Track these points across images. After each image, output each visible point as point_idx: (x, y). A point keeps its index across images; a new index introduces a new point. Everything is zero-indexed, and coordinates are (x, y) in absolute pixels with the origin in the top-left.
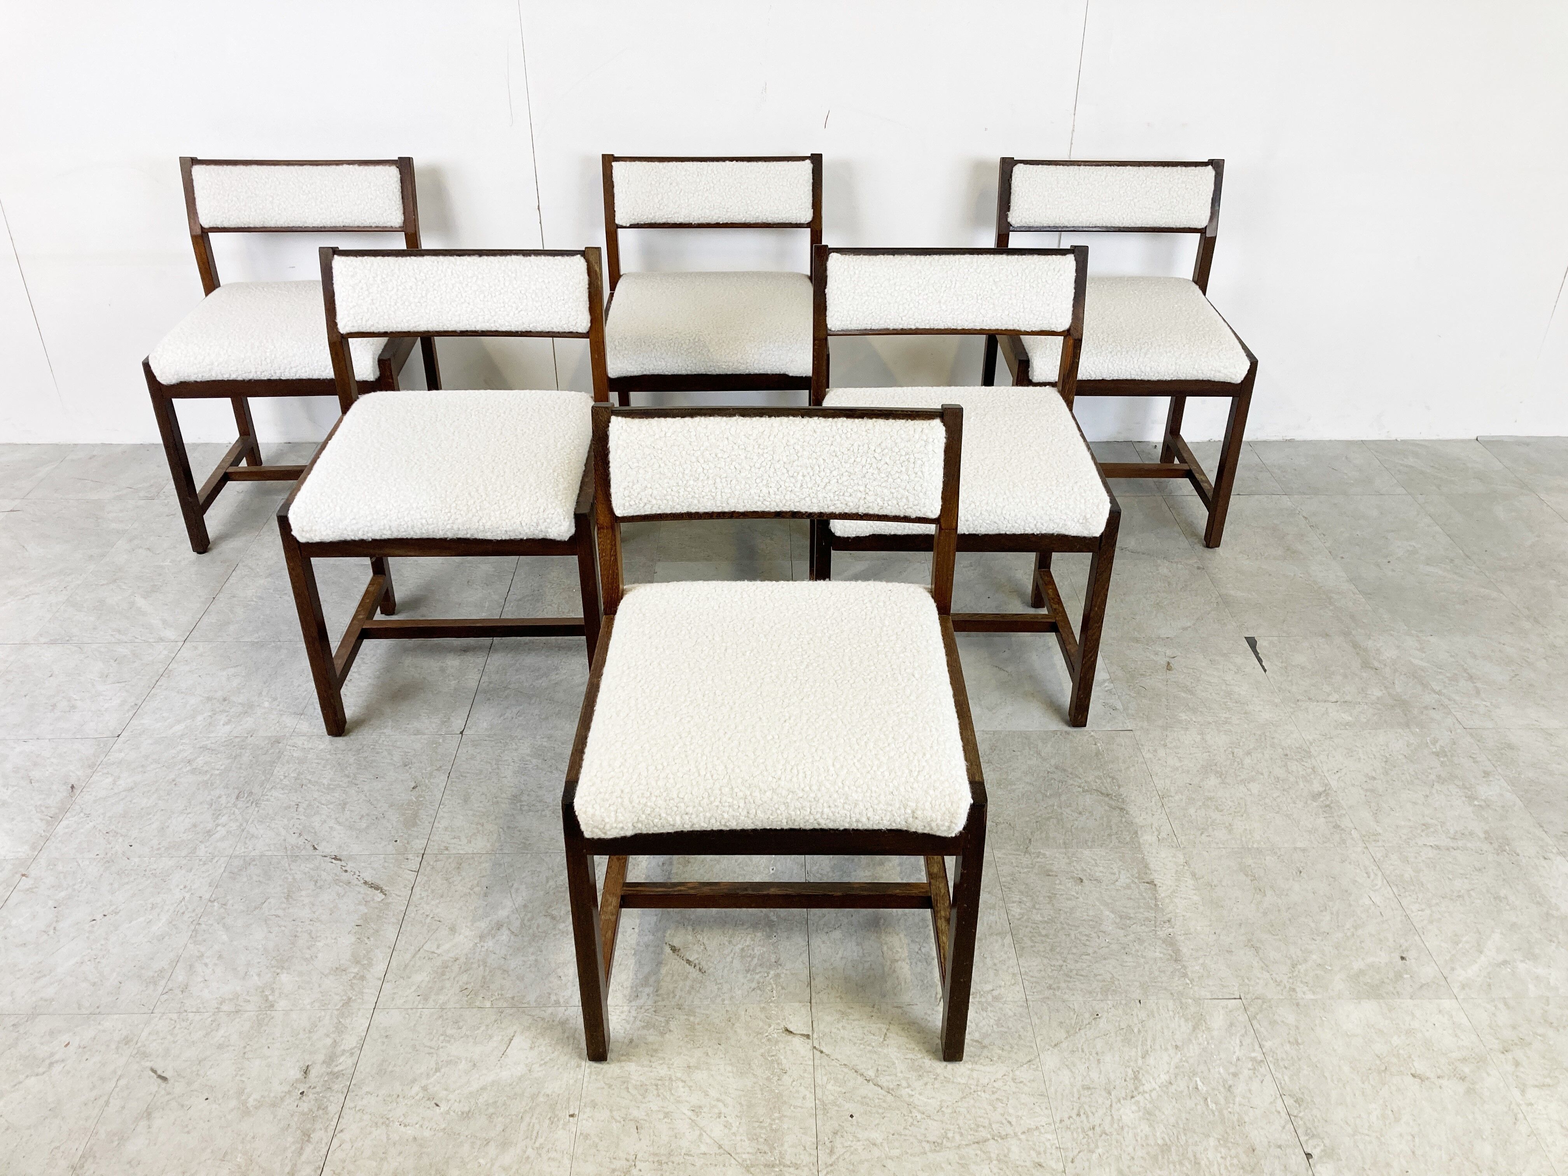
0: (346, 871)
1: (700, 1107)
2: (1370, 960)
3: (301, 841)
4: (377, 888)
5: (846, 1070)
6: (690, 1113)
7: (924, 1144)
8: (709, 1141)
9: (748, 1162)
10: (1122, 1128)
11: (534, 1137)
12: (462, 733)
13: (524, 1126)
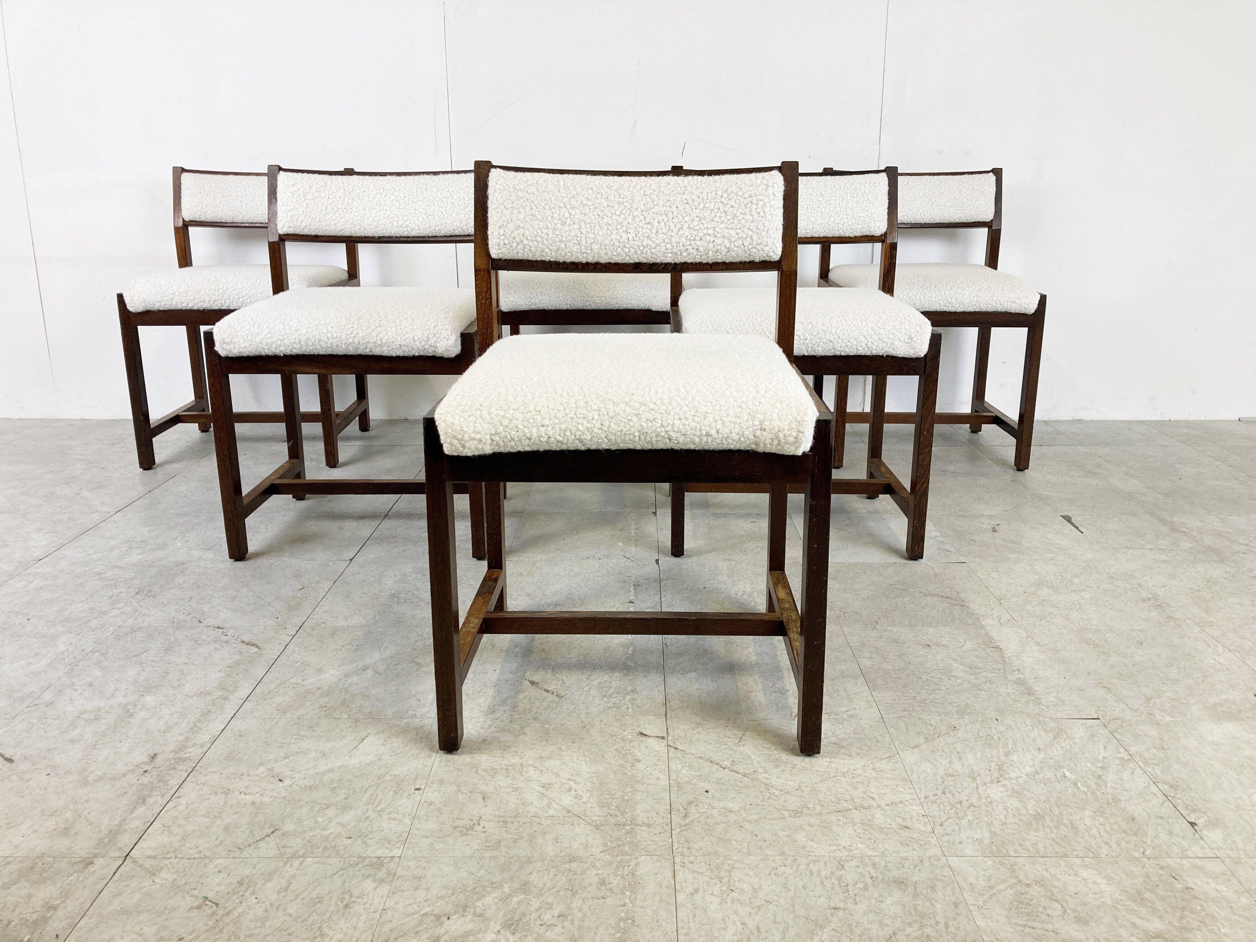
0: (226, 635)
1: (550, 784)
2: (1224, 697)
3: (189, 618)
4: (253, 645)
5: (700, 761)
6: (539, 788)
7: (783, 812)
8: (556, 807)
9: (598, 822)
10: (991, 803)
11: (376, 803)
12: (351, 560)
13: (367, 795)
